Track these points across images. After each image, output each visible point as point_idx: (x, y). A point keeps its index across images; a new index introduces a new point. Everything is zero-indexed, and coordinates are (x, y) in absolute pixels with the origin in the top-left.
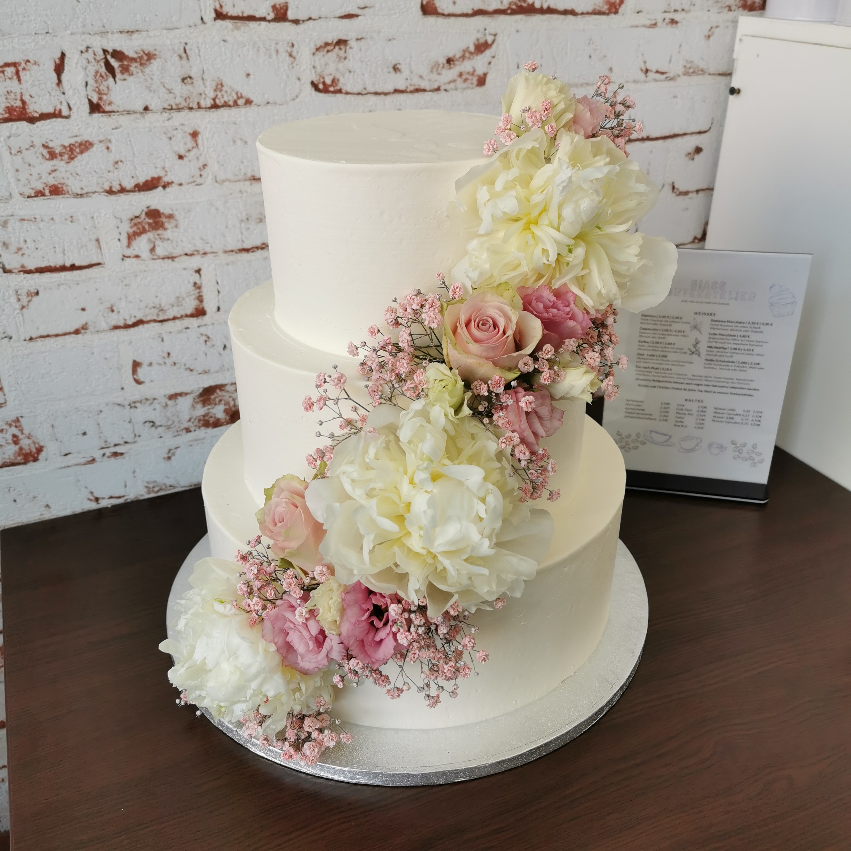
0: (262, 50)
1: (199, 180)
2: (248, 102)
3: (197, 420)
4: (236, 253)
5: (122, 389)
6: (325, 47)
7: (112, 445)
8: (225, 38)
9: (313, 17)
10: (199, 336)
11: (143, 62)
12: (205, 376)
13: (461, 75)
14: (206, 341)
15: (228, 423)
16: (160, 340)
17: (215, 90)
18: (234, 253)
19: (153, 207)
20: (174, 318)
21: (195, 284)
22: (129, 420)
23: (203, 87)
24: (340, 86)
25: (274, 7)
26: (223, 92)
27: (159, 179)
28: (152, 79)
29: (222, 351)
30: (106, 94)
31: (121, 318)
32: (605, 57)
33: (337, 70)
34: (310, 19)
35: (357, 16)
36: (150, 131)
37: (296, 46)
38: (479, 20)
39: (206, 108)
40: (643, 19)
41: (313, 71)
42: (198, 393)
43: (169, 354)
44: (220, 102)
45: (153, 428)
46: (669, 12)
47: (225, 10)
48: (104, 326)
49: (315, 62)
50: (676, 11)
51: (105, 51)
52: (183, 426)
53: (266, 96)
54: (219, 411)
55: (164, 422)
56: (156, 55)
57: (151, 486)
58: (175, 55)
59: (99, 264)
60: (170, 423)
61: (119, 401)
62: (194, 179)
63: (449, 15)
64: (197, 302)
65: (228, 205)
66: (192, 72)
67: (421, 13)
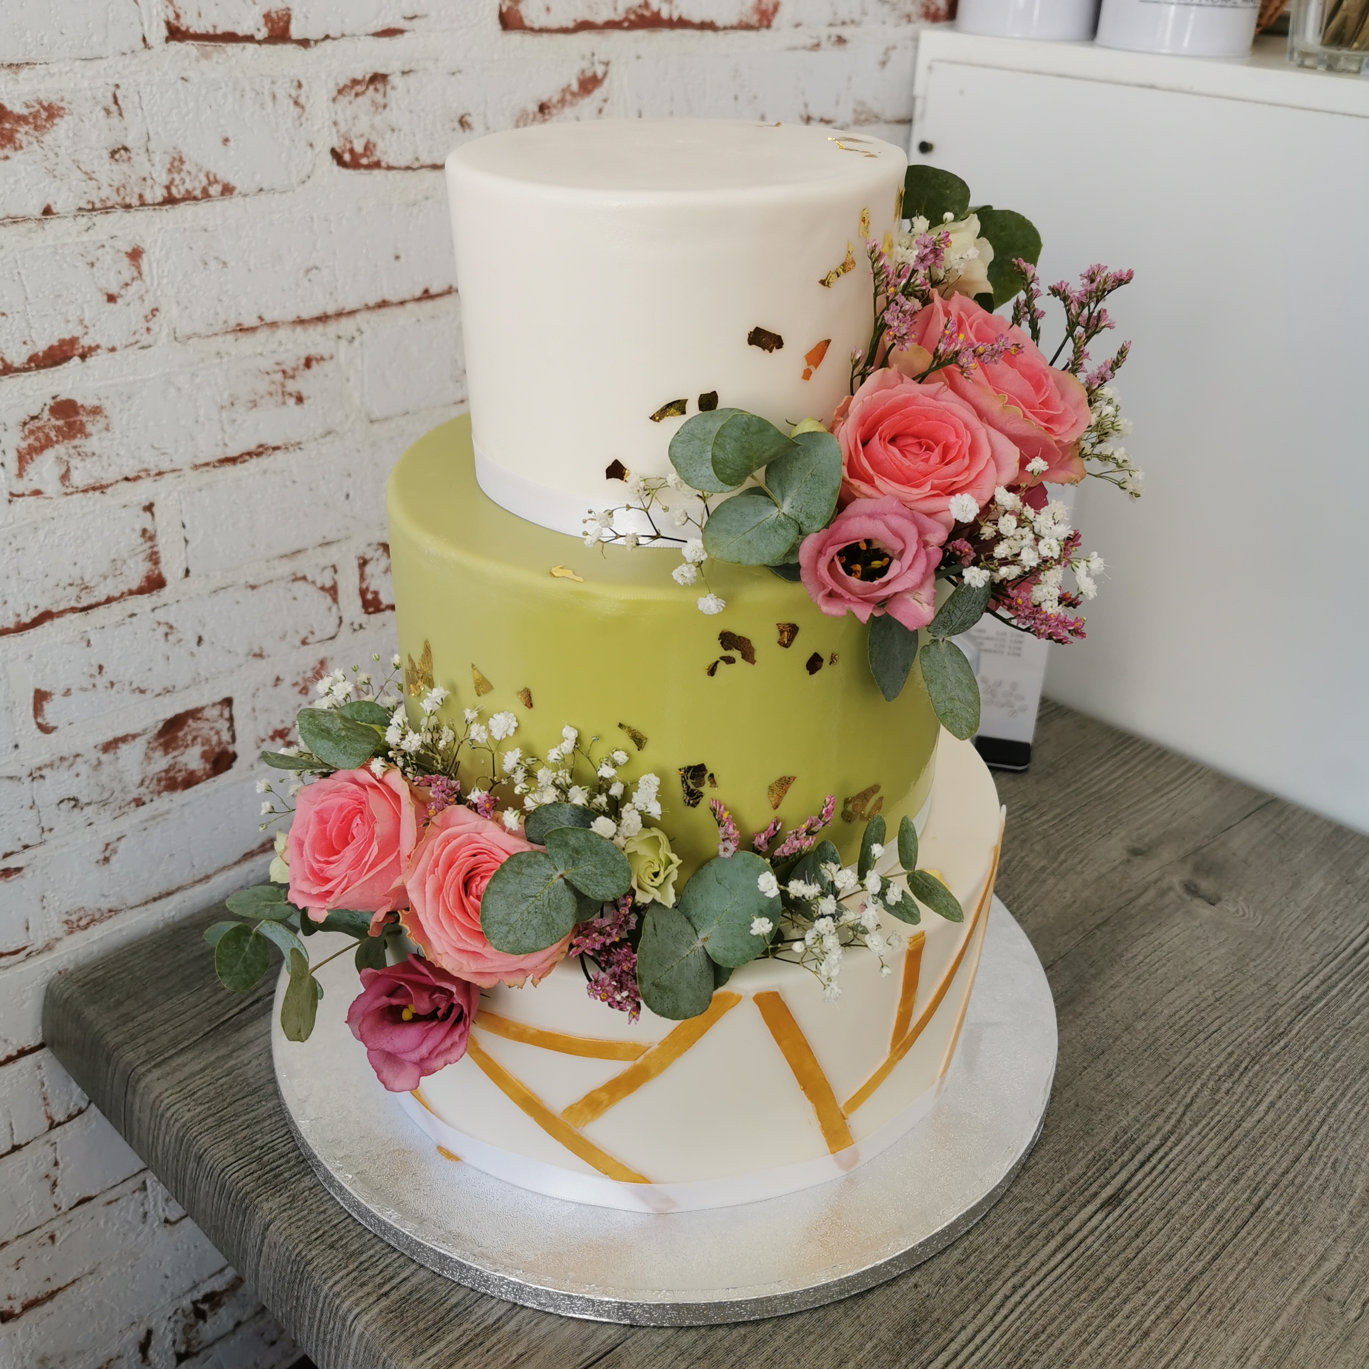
0: (249, 94)
1: (145, 339)
2: (228, 190)
3: (155, 782)
4: (214, 467)
5: (16, 746)
6: (352, 88)
8: (184, 75)
9: (332, 34)
10: (155, 626)
11: (39, 123)
12: (167, 699)
14: (166, 635)
15: (208, 777)
16: (84, 644)
17: (170, 171)
18: (210, 468)
19: (63, 397)
20: (109, 600)
21: (144, 531)
22: (31, 803)
23: (148, 165)
24: (378, 155)
26: (183, 174)
27: (73, 341)
28: (56, 154)
29: (195, 649)
31: (11, 614)
32: (755, 97)
33: (373, 127)
34: (327, 37)
35: (401, 32)
36: (56, 253)
37: (305, 87)
38: (585, 39)
39: (154, 205)
40: (804, 38)
41: (334, 130)
42: (156, 731)
43: (101, 668)
44: (179, 192)
45: (76, 810)
46: (835, 25)
47: (184, 23)
49: (336, 113)
50: (844, 23)
52: (130, 797)
53: (258, 177)
54: (192, 758)
55: (95, 797)
56: (63, 109)
57: (74, 918)
58: (99, 108)
60: (106, 795)
61: (10, 771)
62: (137, 337)
63: (542, 31)
64: (148, 565)
65: (198, 380)
66: (130, 138)
67: (499, 26)
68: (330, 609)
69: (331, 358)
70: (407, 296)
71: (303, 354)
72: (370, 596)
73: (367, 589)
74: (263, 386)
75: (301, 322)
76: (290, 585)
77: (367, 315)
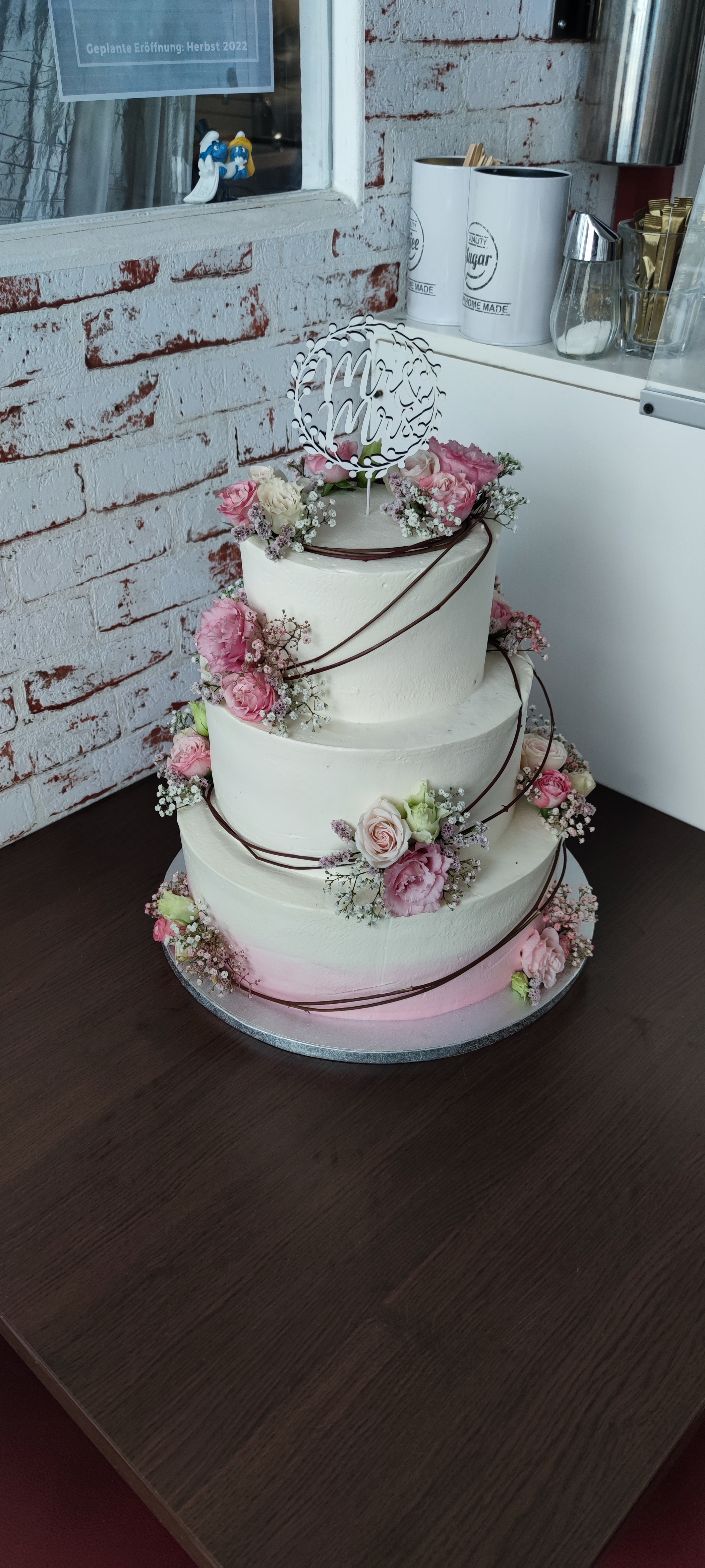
13: (130, 419)
24: (18, 451)
32: (257, 378)
33: (13, 437)
35: (27, 381)
38: (141, 366)
40: (287, 336)
46: (309, 326)
50: (314, 323)
63: (113, 365)
67: (86, 367)
68: (10, 713)
70: (42, 528)
72: (34, 703)
73: (32, 699)
77: (18, 542)
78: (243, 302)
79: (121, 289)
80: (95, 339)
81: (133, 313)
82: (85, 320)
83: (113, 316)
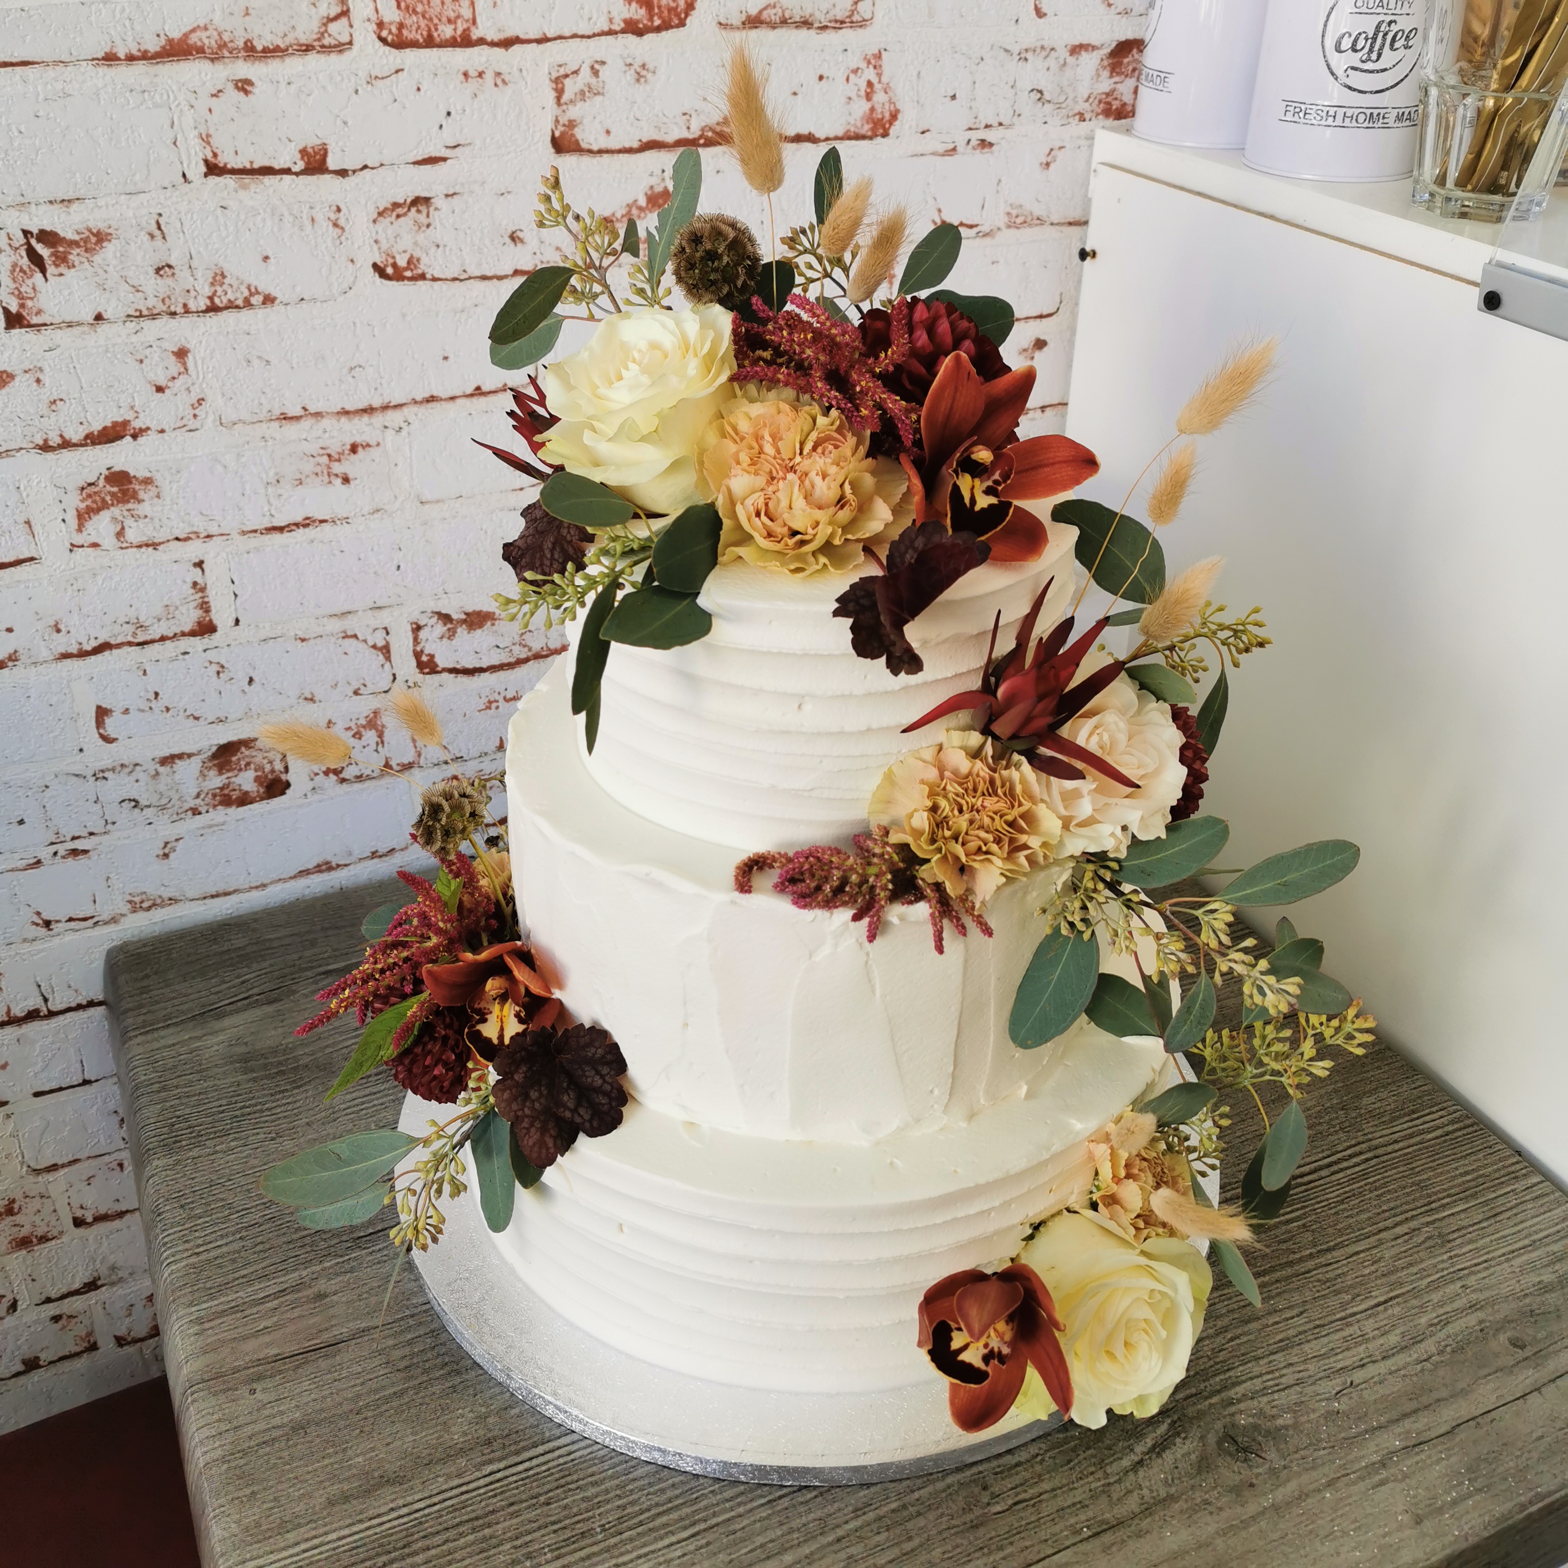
0: (288, 218)
1: (192, 424)
2: (269, 300)
3: (210, 796)
4: (262, 533)
5: (81, 750)
6: (393, 210)
7: (68, 838)
8: (224, 204)
9: (370, 164)
10: (207, 664)
11: (89, 246)
12: (220, 727)
14: (218, 673)
15: (262, 799)
16: (141, 673)
17: (212, 284)
18: (258, 535)
19: (117, 469)
20: (163, 639)
21: (195, 584)
22: (95, 799)
23: (191, 279)
24: (422, 268)
25: (303, 152)
26: (225, 287)
27: (125, 423)
28: (106, 271)
29: (247, 688)
30: (32, 299)
31: (73, 642)
33: (416, 244)
34: (365, 167)
35: (444, 159)
36: (107, 351)
37: (344, 210)
38: (652, 158)
39: (198, 312)
40: (933, 143)
41: (375, 247)
42: (210, 753)
43: (157, 694)
44: (222, 302)
45: (137, 810)
46: (977, 129)
47: (221, 161)
48: (45, 654)
49: (377, 233)
50: (987, 126)
51: (26, 233)
52: (187, 806)
53: (298, 289)
54: (246, 781)
55: (154, 800)
56: (110, 234)
57: (137, 899)
58: (143, 233)
59: (32, 559)
60: (164, 801)
61: (76, 769)
62: (184, 422)
63: (600, 152)
64: (200, 612)
65: (243, 460)
66: (173, 257)
67: (553, 150)
68: (382, 666)
69: (378, 445)
70: (458, 392)
71: (349, 441)
72: (424, 658)
73: (422, 651)
74: (309, 467)
75: (346, 413)
76: (340, 641)
77: (414, 409)
78: (852, 77)
79: (623, 31)
80: (570, 107)
81: (643, 73)
82: (555, 75)
83: (604, 72)
